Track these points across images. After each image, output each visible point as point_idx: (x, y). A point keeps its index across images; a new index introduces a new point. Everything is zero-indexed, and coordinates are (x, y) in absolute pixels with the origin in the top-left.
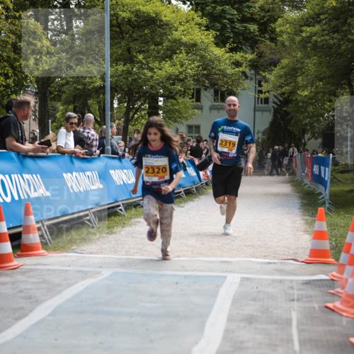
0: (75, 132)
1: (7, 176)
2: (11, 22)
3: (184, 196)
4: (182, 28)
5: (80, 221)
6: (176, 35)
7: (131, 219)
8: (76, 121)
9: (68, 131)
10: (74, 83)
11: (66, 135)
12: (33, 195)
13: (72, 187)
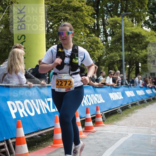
0: (113, 78)
1: (89, 95)
2: (89, 38)
3: (152, 100)
4: (149, 37)
5: (116, 111)
6: (147, 40)
7: (134, 110)
8: (113, 73)
9: (110, 77)
10: (110, 59)
11: (109, 79)
12: (99, 102)
13: (112, 99)
